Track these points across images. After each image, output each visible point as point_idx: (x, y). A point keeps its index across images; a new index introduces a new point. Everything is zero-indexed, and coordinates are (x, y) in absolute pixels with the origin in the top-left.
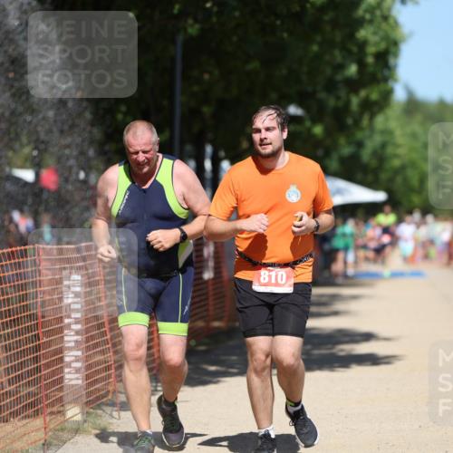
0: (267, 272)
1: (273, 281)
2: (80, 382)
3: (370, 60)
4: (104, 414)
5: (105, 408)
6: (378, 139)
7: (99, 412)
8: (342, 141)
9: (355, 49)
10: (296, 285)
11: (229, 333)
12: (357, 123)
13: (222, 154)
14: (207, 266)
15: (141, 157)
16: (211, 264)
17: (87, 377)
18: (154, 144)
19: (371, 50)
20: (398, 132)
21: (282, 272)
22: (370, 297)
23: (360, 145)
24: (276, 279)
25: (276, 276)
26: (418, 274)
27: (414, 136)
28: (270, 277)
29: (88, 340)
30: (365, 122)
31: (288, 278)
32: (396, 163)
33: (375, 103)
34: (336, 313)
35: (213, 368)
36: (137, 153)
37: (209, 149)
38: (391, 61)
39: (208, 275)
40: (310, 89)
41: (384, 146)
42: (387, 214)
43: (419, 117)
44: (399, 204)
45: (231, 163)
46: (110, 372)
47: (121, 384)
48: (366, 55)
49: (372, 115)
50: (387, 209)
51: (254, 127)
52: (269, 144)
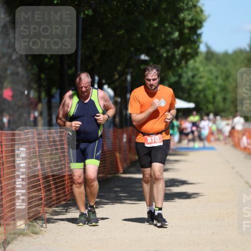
0: (150, 138)
1: (153, 141)
2: (24, 207)
3: (186, 31)
4: (37, 225)
5: (38, 222)
6: (190, 74)
7: (35, 224)
8: (170, 73)
9: (178, 23)
12: (179, 64)
13: (104, 81)
15: (84, 89)
17: (29, 203)
19: (187, 24)
20: (201, 69)
21: (157, 137)
22: (185, 161)
23: (180, 76)
24: (155, 140)
26: (212, 148)
27: (211, 72)
28: (152, 139)
29: (29, 184)
30: (183, 64)
31: (160, 139)
32: (200, 87)
33: (189, 54)
35: (98, 200)
36: (82, 87)
37: (97, 78)
38: (199, 32)
40: (153, 46)
41: (193, 77)
42: (194, 116)
43: (214, 61)
44: (201, 110)
45: (109, 87)
46: (41, 202)
47: (48, 209)
48: (184, 27)
49: (187, 61)
50: (194, 113)
51: (147, 78)
52: (154, 85)
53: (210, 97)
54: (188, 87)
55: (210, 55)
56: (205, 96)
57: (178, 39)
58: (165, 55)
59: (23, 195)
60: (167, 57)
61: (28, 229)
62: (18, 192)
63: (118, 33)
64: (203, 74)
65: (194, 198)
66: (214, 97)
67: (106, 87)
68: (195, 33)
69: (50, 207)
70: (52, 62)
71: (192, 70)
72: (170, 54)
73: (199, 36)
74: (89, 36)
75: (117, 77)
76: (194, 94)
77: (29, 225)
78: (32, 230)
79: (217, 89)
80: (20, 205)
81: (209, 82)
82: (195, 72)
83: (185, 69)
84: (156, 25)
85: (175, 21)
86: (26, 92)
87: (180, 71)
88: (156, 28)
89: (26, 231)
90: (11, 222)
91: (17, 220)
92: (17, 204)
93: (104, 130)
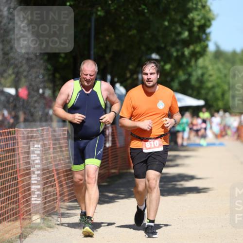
1: (153, 146)
2: (39, 202)
3: (196, 29)
4: (52, 219)
5: (53, 216)
6: (200, 72)
7: (50, 218)
8: (181, 73)
9: (188, 23)
11: (120, 176)
12: (188, 63)
13: (116, 79)
14: (108, 140)
16: (110, 139)
17: (44, 198)
19: (197, 23)
20: (210, 67)
22: (195, 157)
23: (190, 75)
26: (221, 144)
27: (219, 70)
28: (151, 144)
29: (43, 179)
30: (193, 63)
32: (209, 85)
33: (198, 53)
34: (177, 165)
35: (111, 195)
36: (87, 75)
37: (109, 77)
38: (208, 30)
39: (108, 145)
40: (163, 45)
41: (203, 75)
42: (204, 112)
43: (222, 60)
44: (211, 107)
45: (121, 85)
46: (56, 197)
47: (62, 203)
48: (194, 26)
49: (197, 60)
50: (204, 109)
51: (144, 72)
52: (152, 81)
53: (219, 95)
54: (197, 85)
55: (219, 54)
56: (214, 93)
57: (188, 38)
58: (175, 54)
59: (38, 190)
60: (177, 56)
61: (43, 223)
62: (34, 188)
63: (130, 33)
64: (211, 72)
66: (223, 95)
67: (118, 85)
68: (204, 32)
69: (64, 201)
70: (66, 61)
71: (202, 68)
72: (180, 53)
73: (207, 35)
74: (101, 36)
75: (128, 75)
76: (203, 92)
78: (48, 224)
80: (35, 200)
81: (219, 81)
82: (205, 71)
83: (194, 68)
84: (166, 23)
85: (185, 21)
86: (41, 91)
87: (190, 70)
88: (166, 27)
89: (41, 225)
90: (27, 217)
91: (32, 215)
92: (33, 199)
93: (116, 127)
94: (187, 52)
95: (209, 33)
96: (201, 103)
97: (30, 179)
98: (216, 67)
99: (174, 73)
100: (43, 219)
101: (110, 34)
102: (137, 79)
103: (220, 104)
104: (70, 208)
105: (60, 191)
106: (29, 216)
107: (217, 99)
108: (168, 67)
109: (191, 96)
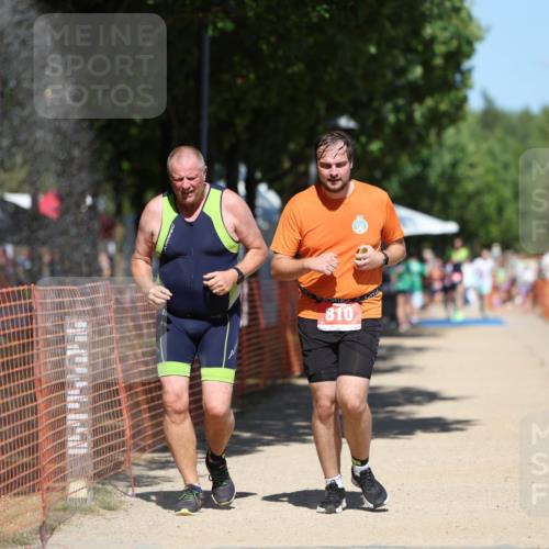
0: (332, 310)
1: (339, 318)
3: (438, 61)
4: (115, 490)
5: (116, 483)
6: (447, 158)
7: (109, 488)
8: (404, 159)
9: (420, 48)
10: (364, 321)
11: (267, 393)
12: (422, 139)
13: (258, 175)
15: (186, 184)
16: (245, 308)
17: (96, 444)
18: (200, 170)
19: (440, 49)
20: (471, 147)
21: (349, 308)
23: (426, 164)
24: (343, 316)
25: (343, 313)
26: (497, 322)
27: (492, 154)
28: (336, 314)
30: (432, 138)
31: (355, 314)
32: (470, 187)
33: (445, 114)
34: (396, 369)
35: (246, 435)
36: (181, 179)
37: (243, 170)
38: (466, 65)
39: (244, 321)
40: (365, 98)
41: (454, 165)
43: (499, 132)
44: (474, 238)
45: (271, 187)
46: (122, 439)
47: (138, 454)
48: (434, 55)
49: (441, 130)
50: (458, 242)
51: (322, 161)
52: (340, 179)
53: (491, 210)
54: (442, 187)
55: (491, 118)
56: (480, 207)
57: (421, 82)
58: (392, 118)
60: (398, 121)
61: (93, 499)
63: (290, 71)
64: (474, 159)
65: (457, 429)
66: (500, 210)
67: (262, 188)
68: (458, 68)
69: (143, 450)
71: (453, 149)
72: (402, 117)
73: (466, 74)
74: (226, 77)
75: (287, 164)
76: (454, 202)
77: (97, 491)
78: (104, 501)
79: (507, 193)
81: (490, 178)
82: (461, 155)
83: (436, 149)
84: (373, 50)
85: (415, 43)
87: (425, 153)
88: (373, 58)
89: (88, 504)
90: (56, 485)
91: (69, 480)
92: (70, 444)
93: (258, 282)
94: (419, 113)
95: (470, 71)
96: (451, 227)
97: (63, 398)
98: (484, 147)
99: (388, 160)
100: (94, 489)
101: (244, 72)
102: (306, 173)
103: (495, 230)
104: (154, 466)
105: (133, 427)
106: (62, 484)
107: (486, 220)
108: (375, 146)
109: (427, 211)
